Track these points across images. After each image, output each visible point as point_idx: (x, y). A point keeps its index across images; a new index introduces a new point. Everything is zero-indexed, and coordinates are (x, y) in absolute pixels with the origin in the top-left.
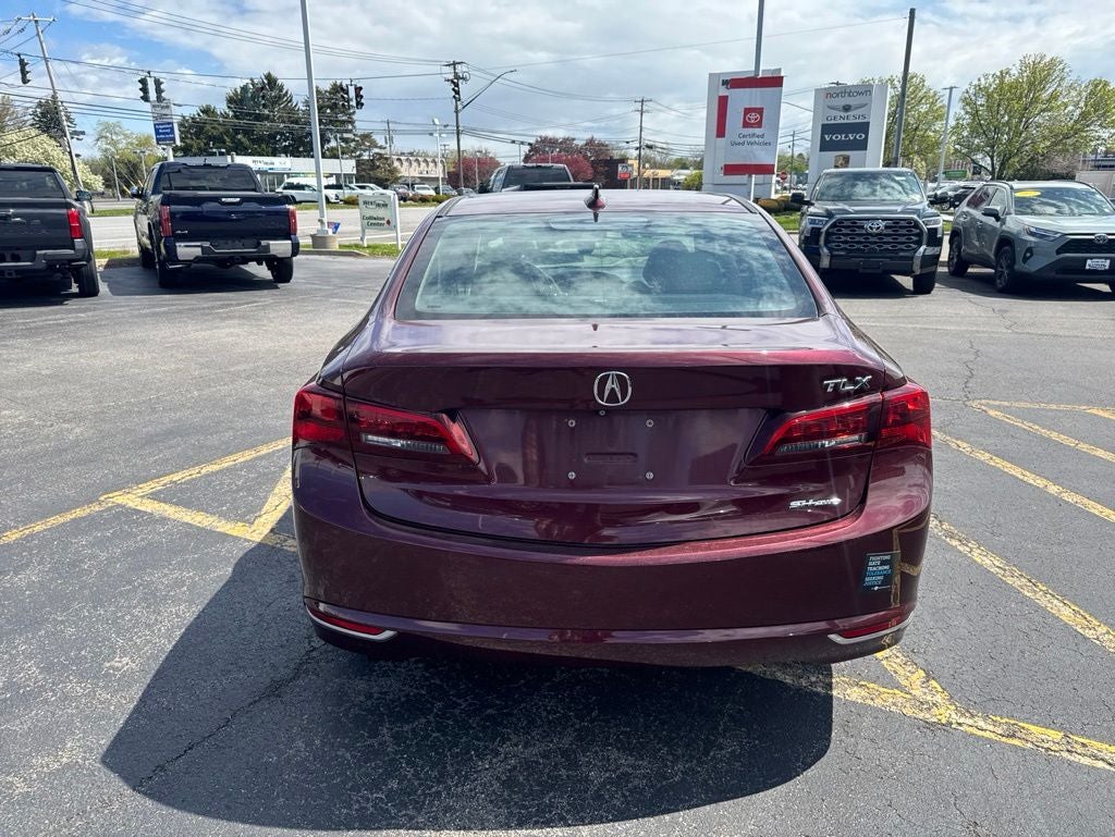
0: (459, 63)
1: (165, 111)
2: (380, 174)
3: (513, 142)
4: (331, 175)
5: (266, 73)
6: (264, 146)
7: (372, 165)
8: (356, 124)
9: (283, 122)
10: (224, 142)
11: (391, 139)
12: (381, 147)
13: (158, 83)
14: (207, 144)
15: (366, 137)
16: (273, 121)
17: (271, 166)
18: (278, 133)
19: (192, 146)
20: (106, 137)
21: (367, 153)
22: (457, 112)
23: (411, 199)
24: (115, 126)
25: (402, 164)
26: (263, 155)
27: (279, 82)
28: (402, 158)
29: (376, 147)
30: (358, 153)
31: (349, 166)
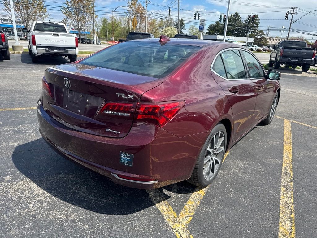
0: (296, 8)
1: (203, 23)
2: (262, 43)
3: (311, 34)
4: (245, 42)
5: (236, 12)
6: (230, 33)
7: (260, 40)
8: (259, 27)
9: (237, 26)
10: (219, 31)
11: (269, 32)
12: (265, 35)
13: (199, 15)
14: (215, 32)
15: (261, 31)
16: (234, 26)
17: (228, 39)
18: (235, 29)
19: (211, 32)
20: (191, 29)
21: (260, 36)
22: (291, 24)
23: (268, 51)
24: (194, 26)
25: (270, 40)
26: (229, 36)
27: (239, 15)
28: (271, 38)
29: (263, 34)
30: (257, 36)
31: (251, 40)
